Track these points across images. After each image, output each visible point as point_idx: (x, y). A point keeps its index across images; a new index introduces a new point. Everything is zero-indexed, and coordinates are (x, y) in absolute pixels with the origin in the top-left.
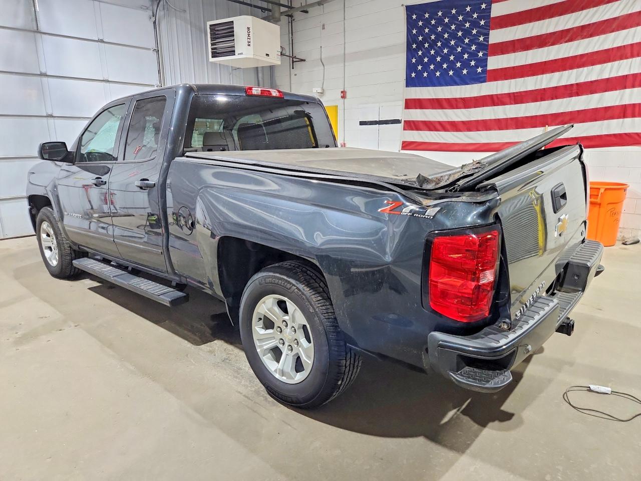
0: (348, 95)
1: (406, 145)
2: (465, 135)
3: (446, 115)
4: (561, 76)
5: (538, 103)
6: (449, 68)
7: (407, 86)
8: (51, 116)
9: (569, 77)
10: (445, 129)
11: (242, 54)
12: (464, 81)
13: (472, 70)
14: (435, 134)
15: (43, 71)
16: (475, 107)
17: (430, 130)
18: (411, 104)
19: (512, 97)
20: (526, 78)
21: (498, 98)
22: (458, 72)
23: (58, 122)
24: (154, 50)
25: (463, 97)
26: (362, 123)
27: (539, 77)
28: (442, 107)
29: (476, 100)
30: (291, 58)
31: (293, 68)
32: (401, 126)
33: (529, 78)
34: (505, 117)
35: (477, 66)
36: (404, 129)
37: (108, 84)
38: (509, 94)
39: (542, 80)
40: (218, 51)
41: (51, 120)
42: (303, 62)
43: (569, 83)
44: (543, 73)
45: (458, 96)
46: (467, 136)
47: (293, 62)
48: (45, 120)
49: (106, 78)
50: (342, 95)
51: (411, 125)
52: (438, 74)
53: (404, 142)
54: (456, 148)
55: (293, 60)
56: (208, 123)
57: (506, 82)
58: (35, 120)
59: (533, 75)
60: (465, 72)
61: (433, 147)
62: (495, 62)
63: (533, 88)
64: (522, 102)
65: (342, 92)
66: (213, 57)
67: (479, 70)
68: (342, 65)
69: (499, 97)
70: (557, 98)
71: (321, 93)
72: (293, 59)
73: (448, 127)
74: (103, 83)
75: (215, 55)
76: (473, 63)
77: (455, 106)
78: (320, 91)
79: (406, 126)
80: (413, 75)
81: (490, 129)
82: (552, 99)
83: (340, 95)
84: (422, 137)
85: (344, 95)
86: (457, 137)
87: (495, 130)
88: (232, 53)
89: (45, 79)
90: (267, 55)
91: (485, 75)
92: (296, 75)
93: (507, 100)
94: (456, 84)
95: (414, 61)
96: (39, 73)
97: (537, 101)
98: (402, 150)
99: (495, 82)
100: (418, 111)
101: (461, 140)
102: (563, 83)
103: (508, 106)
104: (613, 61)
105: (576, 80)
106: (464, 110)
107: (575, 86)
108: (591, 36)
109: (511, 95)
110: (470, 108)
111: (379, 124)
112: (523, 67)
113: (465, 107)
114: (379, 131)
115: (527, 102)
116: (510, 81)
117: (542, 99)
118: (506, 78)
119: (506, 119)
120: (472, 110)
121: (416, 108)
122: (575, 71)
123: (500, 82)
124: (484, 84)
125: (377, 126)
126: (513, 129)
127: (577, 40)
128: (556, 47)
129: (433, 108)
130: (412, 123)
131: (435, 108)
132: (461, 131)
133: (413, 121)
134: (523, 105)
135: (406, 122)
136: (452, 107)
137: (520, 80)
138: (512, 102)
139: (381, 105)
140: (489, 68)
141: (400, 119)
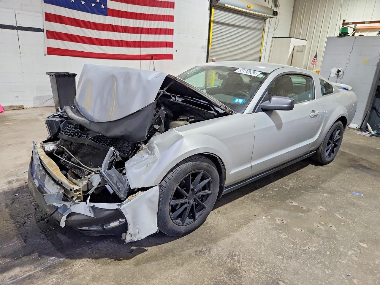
1: (51, 51)
2: (98, 47)
3: (84, 33)
7: (45, 2)
10: (84, 43)
12: (93, 11)
13: (98, 5)
14: (77, 45)
17: (72, 41)
18: (49, 17)
20: (129, 20)
21: (116, 28)
22: (88, 3)
25: (94, 22)
28: (80, 26)
29: (103, 26)
32: (43, 35)
35: (100, 3)
36: (48, 37)
38: (121, 26)
46: (100, 48)
51: (52, 35)
52: (72, 0)
53: (48, 48)
54: (95, 56)
57: (119, 19)
61: (79, 54)
62: (111, 5)
67: (103, 6)
69: (117, 27)
73: (86, 40)
76: (98, 1)
77: (89, 27)
79: (49, 35)
81: (114, 46)
84: (66, 46)
86: (92, 48)
87: (116, 46)
91: (107, 11)
93: (121, 30)
94: (88, 11)
98: (47, 54)
99: (113, 17)
100: (59, 25)
101: (96, 50)
102: (145, 27)
103: (122, 34)
104: (162, 21)
105: (150, 26)
106: (96, 31)
107: (150, 29)
108: (153, 6)
109: (123, 27)
110: (100, 30)
111: (17, 30)
112: (127, 12)
113: (97, 29)
114: (18, 35)
115: (131, 33)
116: (121, 18)
117: (137, 33)
118: (119, 17)
119: (122, 41)
120: (102, 32)
121: (56, 22)
122: (149, 21)
123: (116, 18)
124: (107, 17)
125: (16, 30)
126: (126, 47)
127: (148, 6)
128: (140, 7)
129: (72, 25)
130: (54, 33)
131: (74, 26)
132: (96, 45)
133: (56, 32)
134: (129, 34)
135: (48, 31)
136: (87, 27)
137: (126, 20)
138: (124, 31)
139: (17, 12)
140: (109, 7)
141: (42, 28)
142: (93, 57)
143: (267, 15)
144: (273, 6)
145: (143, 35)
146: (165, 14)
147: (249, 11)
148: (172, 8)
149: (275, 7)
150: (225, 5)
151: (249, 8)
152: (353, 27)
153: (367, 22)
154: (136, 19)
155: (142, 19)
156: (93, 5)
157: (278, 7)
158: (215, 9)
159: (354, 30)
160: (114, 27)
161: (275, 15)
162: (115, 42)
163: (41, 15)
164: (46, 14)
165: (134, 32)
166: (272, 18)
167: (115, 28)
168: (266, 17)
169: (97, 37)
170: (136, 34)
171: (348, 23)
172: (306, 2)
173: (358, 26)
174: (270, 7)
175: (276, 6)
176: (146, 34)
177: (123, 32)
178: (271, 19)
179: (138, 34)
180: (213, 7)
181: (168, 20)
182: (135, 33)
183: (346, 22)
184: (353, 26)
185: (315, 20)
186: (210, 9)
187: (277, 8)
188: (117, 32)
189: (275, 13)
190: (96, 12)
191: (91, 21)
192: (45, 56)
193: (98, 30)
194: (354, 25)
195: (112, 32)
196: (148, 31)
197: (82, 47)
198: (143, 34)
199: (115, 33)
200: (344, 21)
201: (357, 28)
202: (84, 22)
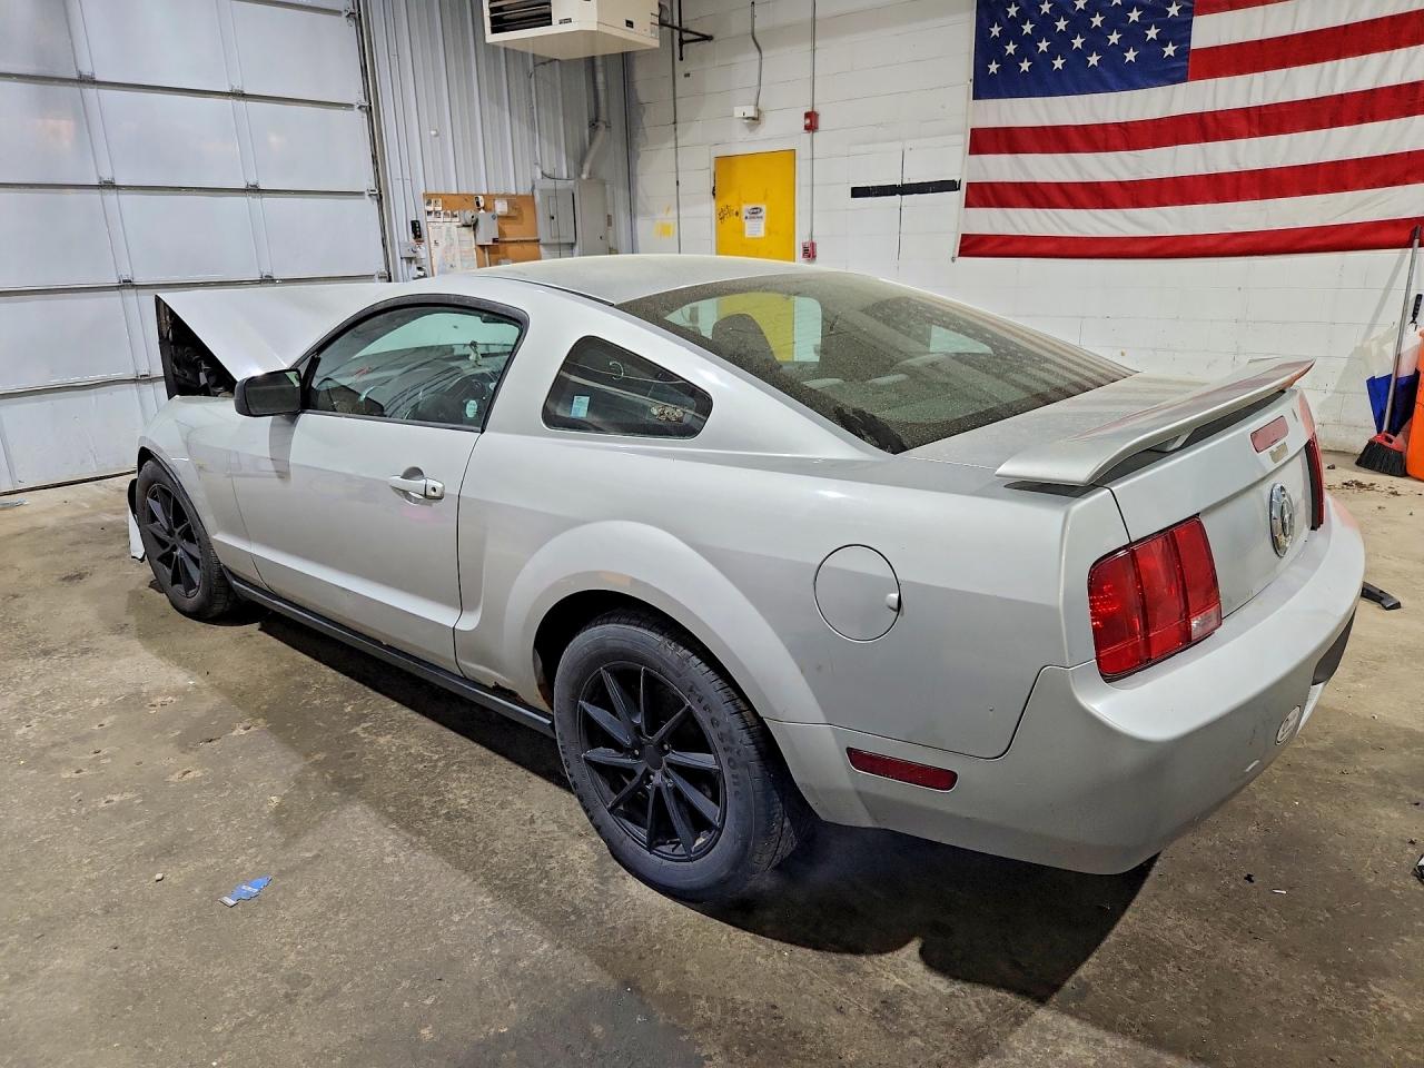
0: (822, 123)
1: (972, 246)
2: (1126, 216)
3: (1077, 167)
4: (1388, 62)
5: (1324, 132)
6: (1088, 48)
7: (977, 96)
8: (109, 186)
9: (1408, 64)
10: (1074, 205)
11: (569, 20)
12: (1127, 79)
13: (1151, 51)
14: (1047, 215)
15: (86, 71)
16: (1155, 145)
17: (1034, 204)
18: (984, 141)
19: (1255, 118)
20: (1294, 70)
21: (1216, 121)
22: (1112, 56)
23: (127, 199)
24: (348, 16)
25: (1123, 120)
26: (857, 192)
27: (1328, 65)
28: (1067, 148)
29: (1160, 127)
30: (676, 33)
31: (681, 59)
32: (958, 197)
33: (1302, 67)
34: (1234, 169)
35: (1162, 41)
36: (968, 205)
37: (242, 103)
38: (1247, 110)
39: (1335, 72)
40: (508, 15)
41: (111, 196)
42: (707, 43)
43: (1407, 80)
44: (1338, 57)
45: (1111, 118)
46: (1131, 219)
47: (682, 42)
48: (96, 195)
49: (237, 87)
50: (808, 121)
51: (984, 195)
52: (1058, 63)
53: (965, 238)
54: (1104, 249)
55: (681, 39)
56: (481, 198)
57: (1240, 81)
58: (72, 195)
59: (1313, 60)
60: (1131, 56)
61: (1048, 247)
62: (1209, 31)
63: (1311, 95)
64: (1280, 130)
65: (808, 115)
66: (494, 31)
67: (1170, 50)
68: (808, 46)
69: (1220, 116)
70: (1373, 118)
71: (754, 119)
72: (681, 35)
73: (1082, 197)
74: (230, 102)
75: (499, 25)
76: (1152, 33)
77: (1102, 144)
78: (751, 113)
79: (971, 196)
80: (993, 68)
81: (1193, 201)
82: (1361, 120)
83: (802, 122)
84: (1015, 226)
85: (812, 122)
86: (1102, 221)
87: (1206, 202)
88: (545, 19)
89: (91, 92)
90: (630, 24)
91: (1185, 63)
92: (687, 75)
93: (1242, 124)
94: (1106, 87)
95: (995, 31)
96: (75, 76)
97: (1320, 126)
98: (959, 256)
99: (1211, 82)
100: (1005, 158)
101: (1116, 226)
103: (1243, 142)
109: (1253, 113)
110: (1142, 148)
111: (902, 194)
112: (1286, 40)
113: (1129, 147)
114: (901, 209)
115: (1293, 130)
116: (1248, 76)
118: (1239, 71)
119: (1237, 175)
120: (1150, 153)
121: (998, 151)
123: (1224, 83)
124: (1183, 87)
125: (897, 198)
129: (1043, 150)
130: (988, 189)
131: (1048, 150)
132: (1114, 206)
133: (991, 185)
134: (1283, 137)
135: (971, 186)
136: (1094, 147)
137: (1277, 74)
138: (1255, 131)
139: (908, 145)
140: (1196, 43)
141: (957, 180)
142: (1097, 251)
160: (1209, 121)
164: (974, 132)
165: (1311, 124)
167: (1211, 124)
169: (1125, 177)
177: (1250, 135)
188: (1216, 139)
190: (1138, 78)
191: (1111, 120)
192: (953, 261)
193: (1137, 148)
195: (1197, 145)
197: (1063, 221)
199: (1208, 146)
202: (1084, 129)
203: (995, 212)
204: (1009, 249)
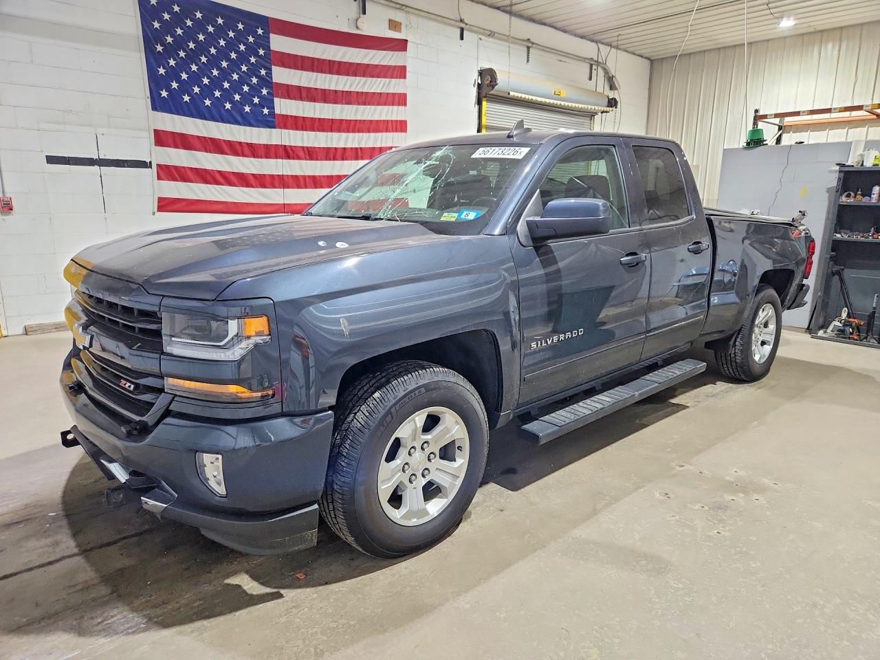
1: (166, 205)
2: (257, 192)
3: (229, 163)
4: (347, 138)
6: (224, 98)
7: (154, 109)
10: (230, 184)
12: (246, 121)
13: (257, 109)
14: (215, 189)
16: (266, 157)
17: (206, 182)
18: (161, 138)
19: (307, 152)
20: (318, 133)
21: (292, 150)
22: (238, 106)
25: (249, 142)
26: (51, 160)
27: (329, 134)
28: (222, 152)
29: (267, 148)
32: (151, 172)
33: (321, 133)
34: (302, 174)
35: (261, 106)
36: (159, 178)
38: (302, 148)
39: (332, 138)
43: (354, 146)
46: (262, 194)
51: (169, 173)
52: (207, 102)
53: (160, 199)
54: (251, 209)
57: (298, 133)
59: (323, 131)
61: (219, 207)
62: (284, 106)
63: (325, 146)
64: (317, 159)
67: (266, 111)
69: (294, 149)
73: (233, 179)
76: (256, 100)
77: (240, 152)
79: (162, 175)
80: (164, 94)
81: (289, 187)
84: (195, 193)
86: (247, 194)
87: (293, 188)
91: (274, 120)
93: (301, 154)
94: (237, 122)
95: (162, 71)
98: (158, 211)
99: (286, 130)
100: (182, 152)
101: (255, 198)
102: (349, 145)
103: (304, 162)
104: (382, 132)
105: (359, 144)
106: (252, 159)
107: (359, 150)
108: (364, 104)
109: (306, 150)
110: (261, 158)
111: (100, 165)
112: (313, 120)
113: (254, 156)
114: (101, 176)
115: (321, 160)
116: (302, 132)
117: (335, 159)
118: (297, 129)
119: (304, 177)
120: (264, 161)
121: (176, 147)
122: (357, 134)
123: (292, 132)
124: (274, 130)
125: (96, 167)
126: (312, 188)
127: (354, 104)
128: (339, 106)
129: (206, 151)
130: (173, 170)
131: (210, 151)
132: (253, 187)
133: (176, 168)
134: (319, 162)
135: (158, 166)
136: (236, 153)
137: (312, 134)
138: (308, 157)
139: (100, 131)
140: (277, 111)
141: (148, 161)
142: (247, 211)
143: (596, 108)
144: (607, 87)
145: (345, 162)
146: (389, 118)
147: (559, 102)
148: (402, 105)
149: (611, 89)
150: (509, 94)
151: (557, 95)
152: (778, 123)
153: (804, 112)
154: (331, 131)
155: (344, 132)
156: (247, 109)
157: (616, 89)
158: (488, 101)
159: (780, 128)
160: (289, 149)
161: (611, 107)
162: (291, 180)
163: (146, 134)
164: (156, 131)
165: (327, 158)
166: (607, 112)
167: (290, 152)
168: (595, 111)
169: (255, 172)
170: (332, 162)
171: (765, 117)
172: (674, 77)
173: (788, 120)
174: (600, 90)
175: (612, 87)
176: (351, 160)
177: (306, 159)
178: (604, 114)
179: (335, 162)
180: (484, 99)
181: (394, 130)
182: (330, 160)
183: (761, 113)
184: (777, 121)
185: (696, 112)
186: (479, 103)
187: (616, 91)
188: (294, 159)
189: (612, 103)
190: (252, 122)
191: (243, 140)
192: (154, 214)
193: (258, 157)
194: (778, 119)
195: (285, 160)
196: (357, 153)
197: (226, 192)
198: (347, 160)
199: (292, 161)
200: (756, 111)
201: (785, 124)
202: (229, 143)
203: (181, 184)
204: (192, 207)
